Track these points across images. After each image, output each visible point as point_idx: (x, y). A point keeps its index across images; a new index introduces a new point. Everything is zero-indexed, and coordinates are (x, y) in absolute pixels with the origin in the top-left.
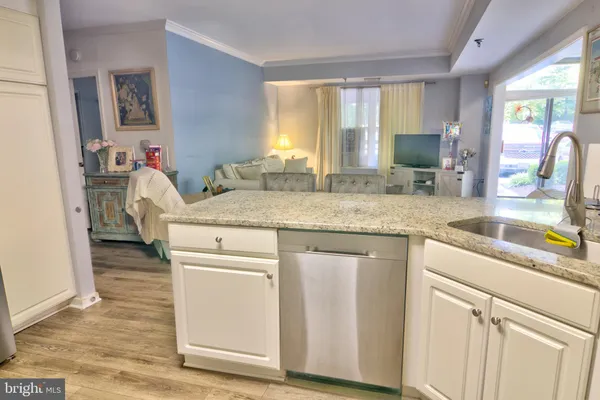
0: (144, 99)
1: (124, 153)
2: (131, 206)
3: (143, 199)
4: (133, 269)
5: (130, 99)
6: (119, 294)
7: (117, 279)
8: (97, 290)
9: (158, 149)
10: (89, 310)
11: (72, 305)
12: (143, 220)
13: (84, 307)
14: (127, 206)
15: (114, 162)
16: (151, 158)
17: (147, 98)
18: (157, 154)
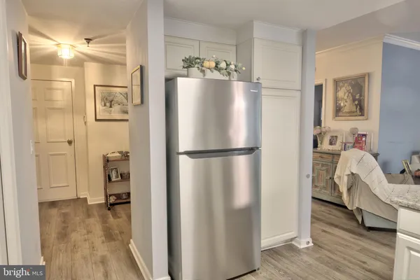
0: (357, 97)
1: (336, 137)
2: (339, 177)
3: (352, 173)
4: (336, 226)
5: (346, 98)
6: (325, 244)
7: (324, 231)
8: (311, 237)
9: (365, 135)
10: (305, 251)
11: (293, 243)
12: (349, 190)
13: (302, 247)
14: (335, 177)
15: (328, 142)
16: (359, 141)
17: (361, 96)
18: (364, 139)
